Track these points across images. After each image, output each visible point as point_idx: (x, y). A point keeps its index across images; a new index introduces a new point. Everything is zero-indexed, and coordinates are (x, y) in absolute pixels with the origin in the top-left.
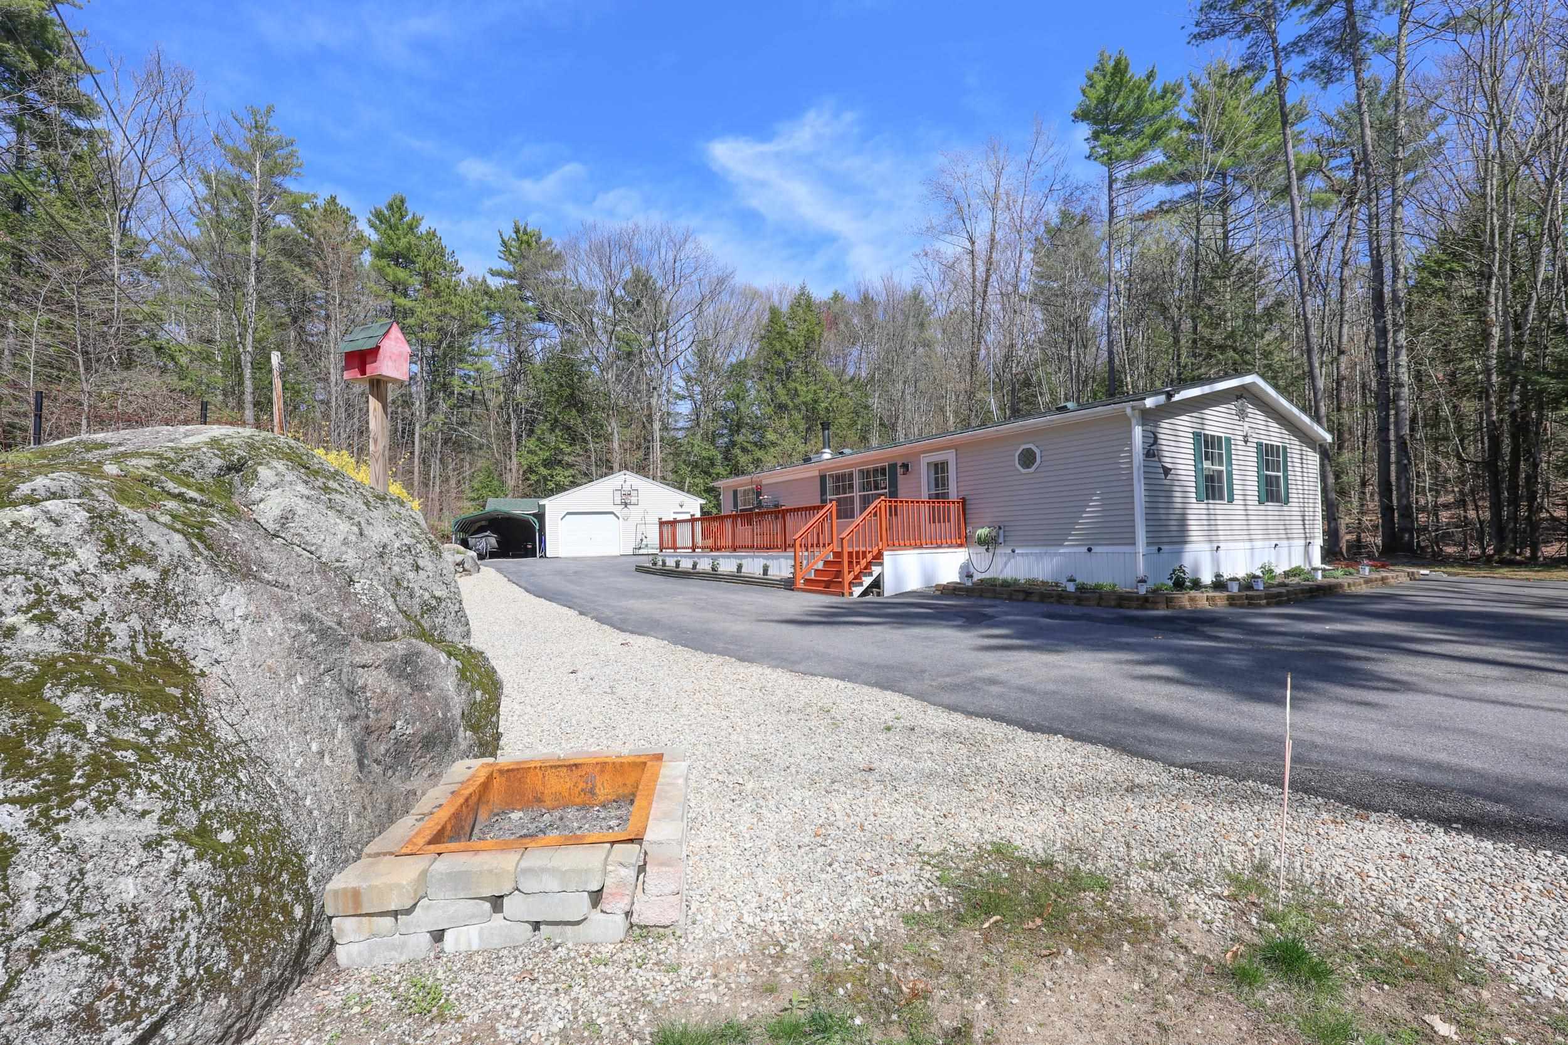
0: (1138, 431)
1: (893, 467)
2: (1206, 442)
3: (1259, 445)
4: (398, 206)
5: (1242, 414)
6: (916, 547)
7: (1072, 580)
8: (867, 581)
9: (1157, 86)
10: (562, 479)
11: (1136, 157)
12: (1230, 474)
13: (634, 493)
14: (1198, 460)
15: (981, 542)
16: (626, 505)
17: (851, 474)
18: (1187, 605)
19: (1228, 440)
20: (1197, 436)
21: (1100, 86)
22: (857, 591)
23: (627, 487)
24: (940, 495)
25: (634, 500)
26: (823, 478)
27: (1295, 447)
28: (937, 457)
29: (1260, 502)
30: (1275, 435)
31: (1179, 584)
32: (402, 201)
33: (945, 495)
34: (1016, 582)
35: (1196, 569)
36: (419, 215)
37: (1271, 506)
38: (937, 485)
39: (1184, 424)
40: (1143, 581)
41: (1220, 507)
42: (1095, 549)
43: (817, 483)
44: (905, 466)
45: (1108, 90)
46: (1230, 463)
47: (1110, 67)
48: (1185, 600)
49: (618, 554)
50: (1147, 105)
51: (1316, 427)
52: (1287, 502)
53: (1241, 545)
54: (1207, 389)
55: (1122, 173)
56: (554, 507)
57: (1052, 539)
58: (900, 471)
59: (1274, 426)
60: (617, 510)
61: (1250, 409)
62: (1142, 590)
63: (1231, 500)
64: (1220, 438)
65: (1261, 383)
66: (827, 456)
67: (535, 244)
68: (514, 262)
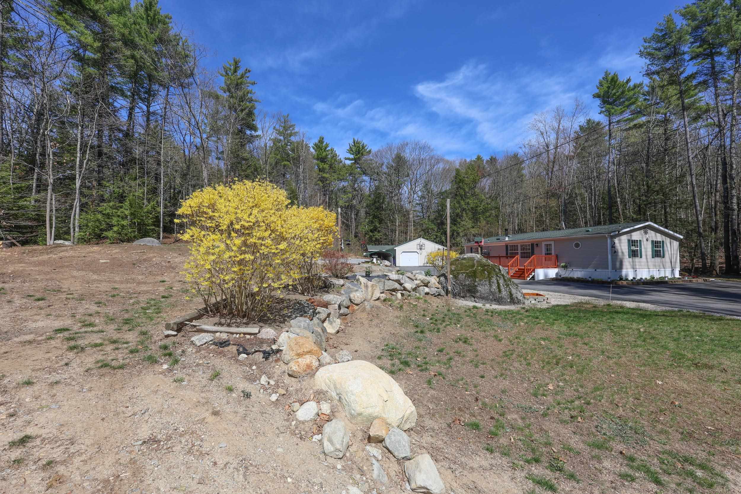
0: (609, 241)
1: (532, 245)
2: (632, 243)
3: (652, 241)
4: (321, 141)
5: (646, 233)
6: (542, 268)
7: (590, 277)
8: (531, 276)
9: (631, 84)
11: (622, 113)
12: (641, 250)
13: (423, 245)
14: (629, 247)
15: (562, 267)
16: (421, 249)
17: (517, 245)
18: (621, 284)
19: (640, 241)
20: (629, 240)
21: (605, 85)
22: (528, 279)
23: (421, 244)
24: (548, 254)
25: (423, 248)
26: (507, 246)
27: (667, 240)
28: (548, 243)
29: (652, 258)
30: (659, 237)
31: (621, 279)
32: (323, 139)
33: (551, 254)
34: (574, 278)
35: (626, 276)
36: (328, 143)
37: (658, 259)
38: (547, 250)
39: (624, 238)
40: (609, 278)
41: (637, 259)
42: (597, 270)
43: (505, 247)
44: (537, 245)
45: (609, 88)
46: (641, 246)
47: (610, 78)
48: (620, 283)
49: (418, 265)
50: (626, 93)
51: (675, 234)
52: (664, 257)
53: (645, 270)
54: (632, 228)
55: (615, 119)
56: (399, 249)
57: (584, 266)
58: (535, 246)
59: (659, 235)
60: (418, 251)
61: (649, 231)
62: (609, 280)
63: (641, 257)
64: (637, 240)
65: (652, 224)
66: (507, 239)
67: (361, 147)
68: (353, 154)
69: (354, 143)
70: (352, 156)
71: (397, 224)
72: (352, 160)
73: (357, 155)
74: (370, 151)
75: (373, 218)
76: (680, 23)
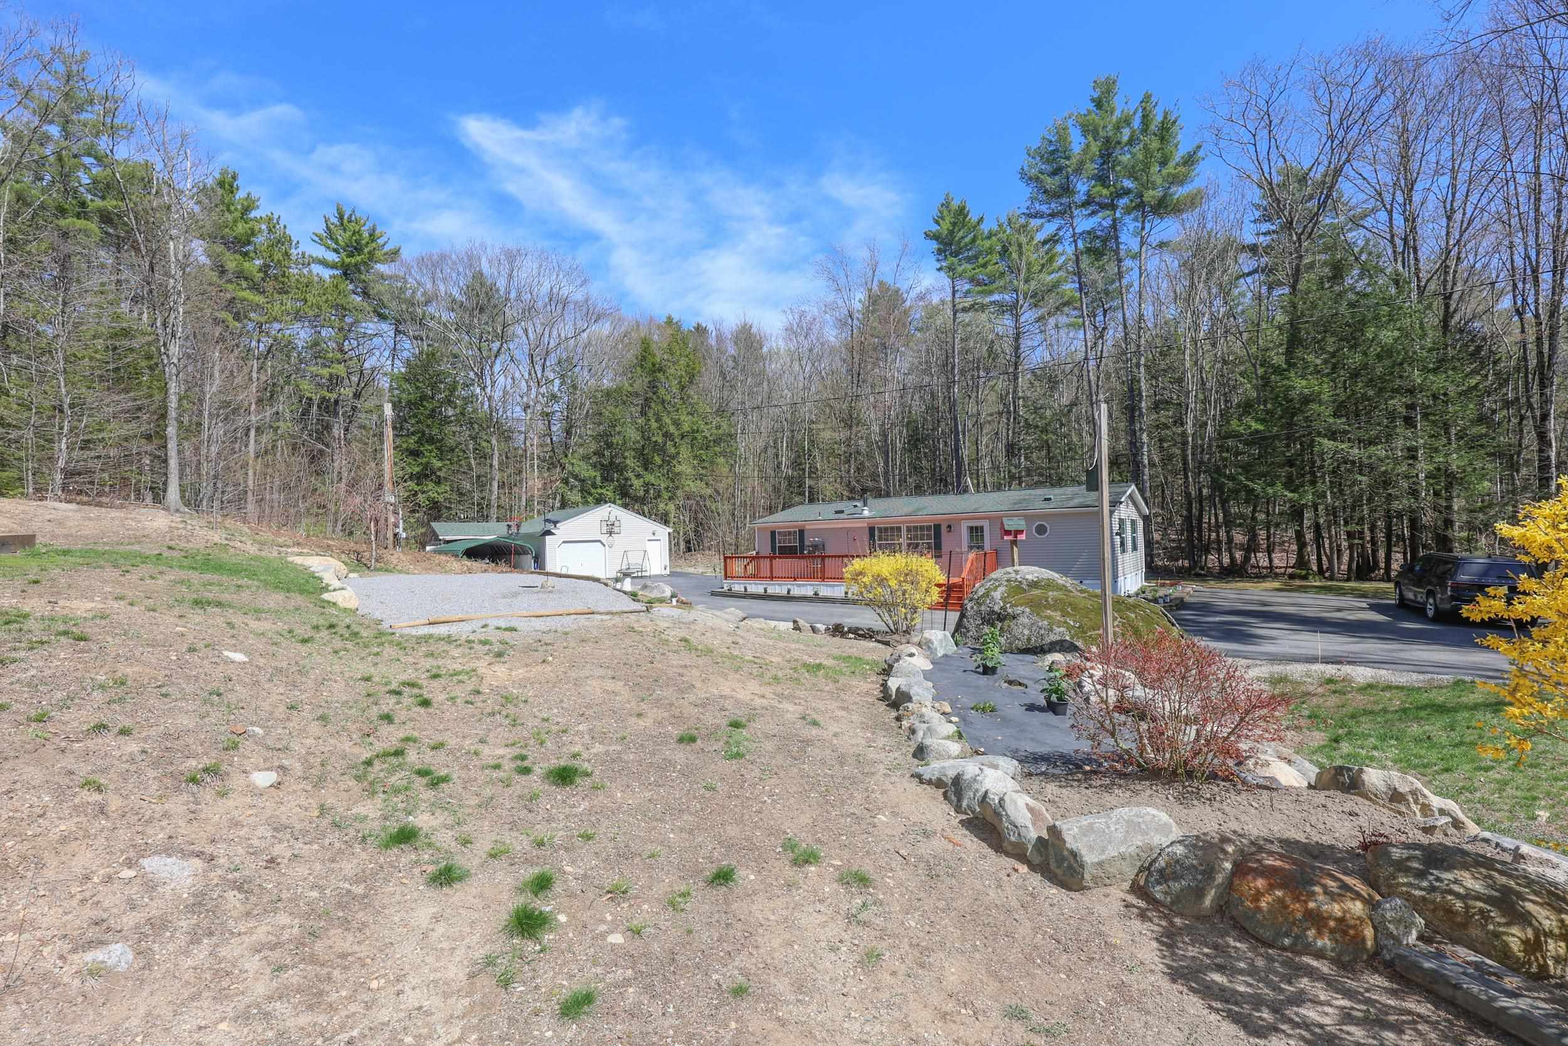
1: (937, 527)
2: (1121, 524)
3: (1132, 520)
5: (1128, 505)
10: (436, 495)
12: (1126, 538)
13: (617, 524)
14: (1120, 532)
16: (611, 533)
17: (899, 528)
23: (612, 519)
24: (973, 548)
25: (617, 529)
26: (872, 530)
27: (1138, 519)
28: (974, 523)
30: (1134, 514)
32: (234, 178)
33: (981, 547)
36: (254, 196)
37: (1135, 553)
38: (973, 540)
43: (867, 531)
44: (949, 526)
46: (1126, 531)
47: (954, 207)
58: (944, 529)
59: (1134, 509)
60: (604, 538)
61: (1129, 502)
63: (1126, 551)
66: (866, 513)
67: (366, 235)
68: (336, 251)
69: (341, 218)
70: (331, 257)
71: (495, 463)
72: (333, 266)
73: (351, 255)
74: (396, 253)
75: (419, 442)
76: (1077, 142)
